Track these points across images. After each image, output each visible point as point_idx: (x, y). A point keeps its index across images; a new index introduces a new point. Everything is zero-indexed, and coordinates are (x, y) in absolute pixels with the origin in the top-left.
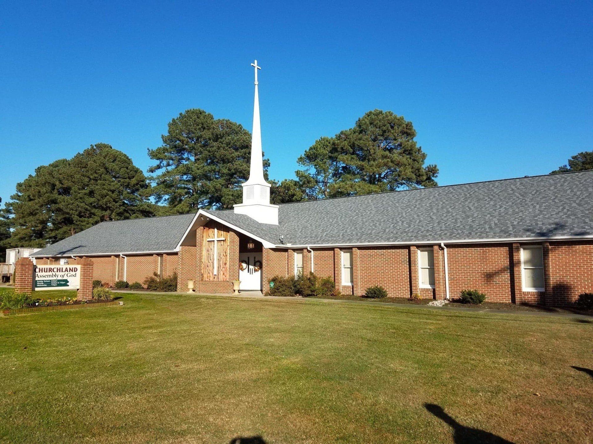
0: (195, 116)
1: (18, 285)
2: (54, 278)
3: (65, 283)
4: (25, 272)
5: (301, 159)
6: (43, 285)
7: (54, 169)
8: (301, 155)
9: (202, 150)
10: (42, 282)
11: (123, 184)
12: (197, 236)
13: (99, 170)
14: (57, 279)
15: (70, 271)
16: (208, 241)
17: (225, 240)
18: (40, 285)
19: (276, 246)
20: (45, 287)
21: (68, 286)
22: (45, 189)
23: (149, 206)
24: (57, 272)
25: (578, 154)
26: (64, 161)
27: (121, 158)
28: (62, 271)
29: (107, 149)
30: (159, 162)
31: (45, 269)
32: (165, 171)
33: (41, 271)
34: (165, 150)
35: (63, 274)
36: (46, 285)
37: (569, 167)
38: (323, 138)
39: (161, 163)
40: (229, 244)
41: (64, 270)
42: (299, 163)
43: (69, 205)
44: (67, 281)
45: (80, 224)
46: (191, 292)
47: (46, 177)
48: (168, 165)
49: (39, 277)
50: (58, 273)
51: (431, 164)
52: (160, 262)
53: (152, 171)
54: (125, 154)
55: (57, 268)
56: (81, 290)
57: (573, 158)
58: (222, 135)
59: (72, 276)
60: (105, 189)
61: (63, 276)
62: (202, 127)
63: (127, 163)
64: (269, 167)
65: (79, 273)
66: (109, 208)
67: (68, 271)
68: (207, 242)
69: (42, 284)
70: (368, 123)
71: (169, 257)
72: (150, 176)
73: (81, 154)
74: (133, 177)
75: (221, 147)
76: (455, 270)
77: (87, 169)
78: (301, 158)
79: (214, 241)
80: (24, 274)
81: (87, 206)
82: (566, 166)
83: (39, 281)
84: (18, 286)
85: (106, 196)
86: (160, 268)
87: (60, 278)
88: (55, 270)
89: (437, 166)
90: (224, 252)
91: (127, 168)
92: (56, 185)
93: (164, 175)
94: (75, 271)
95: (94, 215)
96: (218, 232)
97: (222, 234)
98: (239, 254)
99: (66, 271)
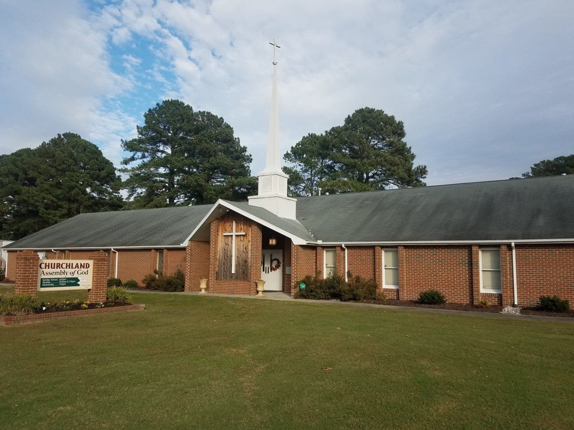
0: (173, 107)
1: (20, 284)
2: (63, 276)
3: (75, 282)
4: (29, 268)
5: (287, 156)
6: (50, 285)
7: (18, 158)
8: (287, 151)
9: (182, 142)
10: (49, 280)
11: (93, 176)
12: (212, 230)
13: (68, 161)
14: (66, 277)
15: (81, 268)
16: (224, 236)
17: (246, 234)
18: (46, 284)
19: (307, 242)
20: (52, 286)
21: (79, 285)
22: (8, 180)
23: (120, 199)
24: (67, 268)
25: (540, 162)
26: (28, 151)
27: (90, 149)
28: (72, 268)
29: (76, 139)
30: (133, 154)
31: (52, 264)
32: (141, 163)
33: (47, 267)
34: (140, 141)
35: (73, 270)
36: (53, 285)
37: (531, 175)
38: (310, 134)
39: (134, 155)
40: (250, 239)
41: (74, 266)
42: (286, 160)
43: (34, 196)
44: (77, 280)
45: (46, 216)
46: (203, 291)
47: (9, 167)
48: (144, 157)
49: (45, 274)
50: (69, 270)
51: (421, 165)
52: (159, 258)
53: (126, 162)
54: (95, 145)
55: (67, 264)
56: (93, 290)
57: (535, 165)
58: (203, 128)
59: (83, 273)
60: (73, 181)
61: (73, 273)
62: (181, 119)
63: (97, 154)
64: (250, 163)
65: (91, 269)
66: (77, 201)
67: (79, 267)
68: (223, 238)
69: (48, 284)
70: (361, 120)
71: (170, 253)
72: (124, 168)
73: (46, 143)
74: (103, 169)
75: (203, 140)
76: (525, 274)
77: (54, 159)
78: (287, 154)
79: (232, 235)
80: (28, 271)
81: (53, 198)
82: (529, 173)
83: (44, 279)
84: (19, 286)
85: (74, 188)
86: (159, 265)
87: (69, 276)
88: (64, 266)
89: (427, 167)
90: (244, 248)
91: (97, 160)
92: (19, 175)
93: (140, 168)
94: (86, 268)
95: (62, 207)
96: (236, 225)
97: (242, 227)
98: (262, 251)
99: (77, 268)
